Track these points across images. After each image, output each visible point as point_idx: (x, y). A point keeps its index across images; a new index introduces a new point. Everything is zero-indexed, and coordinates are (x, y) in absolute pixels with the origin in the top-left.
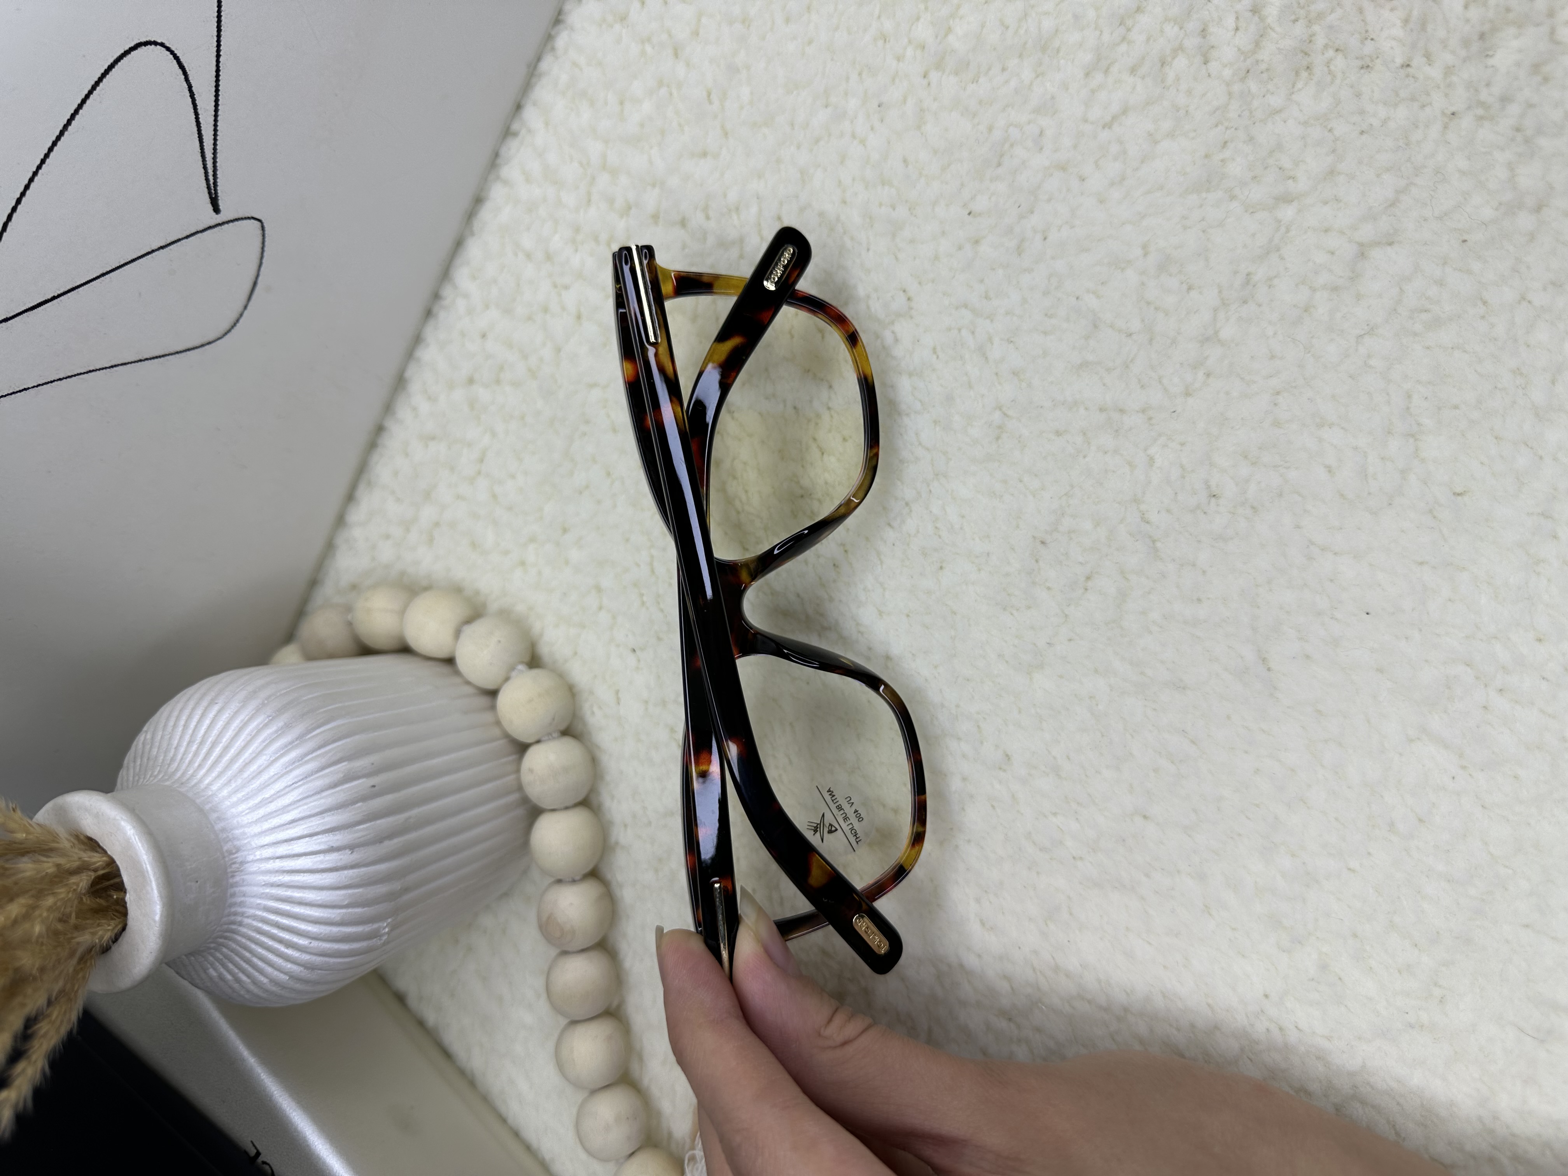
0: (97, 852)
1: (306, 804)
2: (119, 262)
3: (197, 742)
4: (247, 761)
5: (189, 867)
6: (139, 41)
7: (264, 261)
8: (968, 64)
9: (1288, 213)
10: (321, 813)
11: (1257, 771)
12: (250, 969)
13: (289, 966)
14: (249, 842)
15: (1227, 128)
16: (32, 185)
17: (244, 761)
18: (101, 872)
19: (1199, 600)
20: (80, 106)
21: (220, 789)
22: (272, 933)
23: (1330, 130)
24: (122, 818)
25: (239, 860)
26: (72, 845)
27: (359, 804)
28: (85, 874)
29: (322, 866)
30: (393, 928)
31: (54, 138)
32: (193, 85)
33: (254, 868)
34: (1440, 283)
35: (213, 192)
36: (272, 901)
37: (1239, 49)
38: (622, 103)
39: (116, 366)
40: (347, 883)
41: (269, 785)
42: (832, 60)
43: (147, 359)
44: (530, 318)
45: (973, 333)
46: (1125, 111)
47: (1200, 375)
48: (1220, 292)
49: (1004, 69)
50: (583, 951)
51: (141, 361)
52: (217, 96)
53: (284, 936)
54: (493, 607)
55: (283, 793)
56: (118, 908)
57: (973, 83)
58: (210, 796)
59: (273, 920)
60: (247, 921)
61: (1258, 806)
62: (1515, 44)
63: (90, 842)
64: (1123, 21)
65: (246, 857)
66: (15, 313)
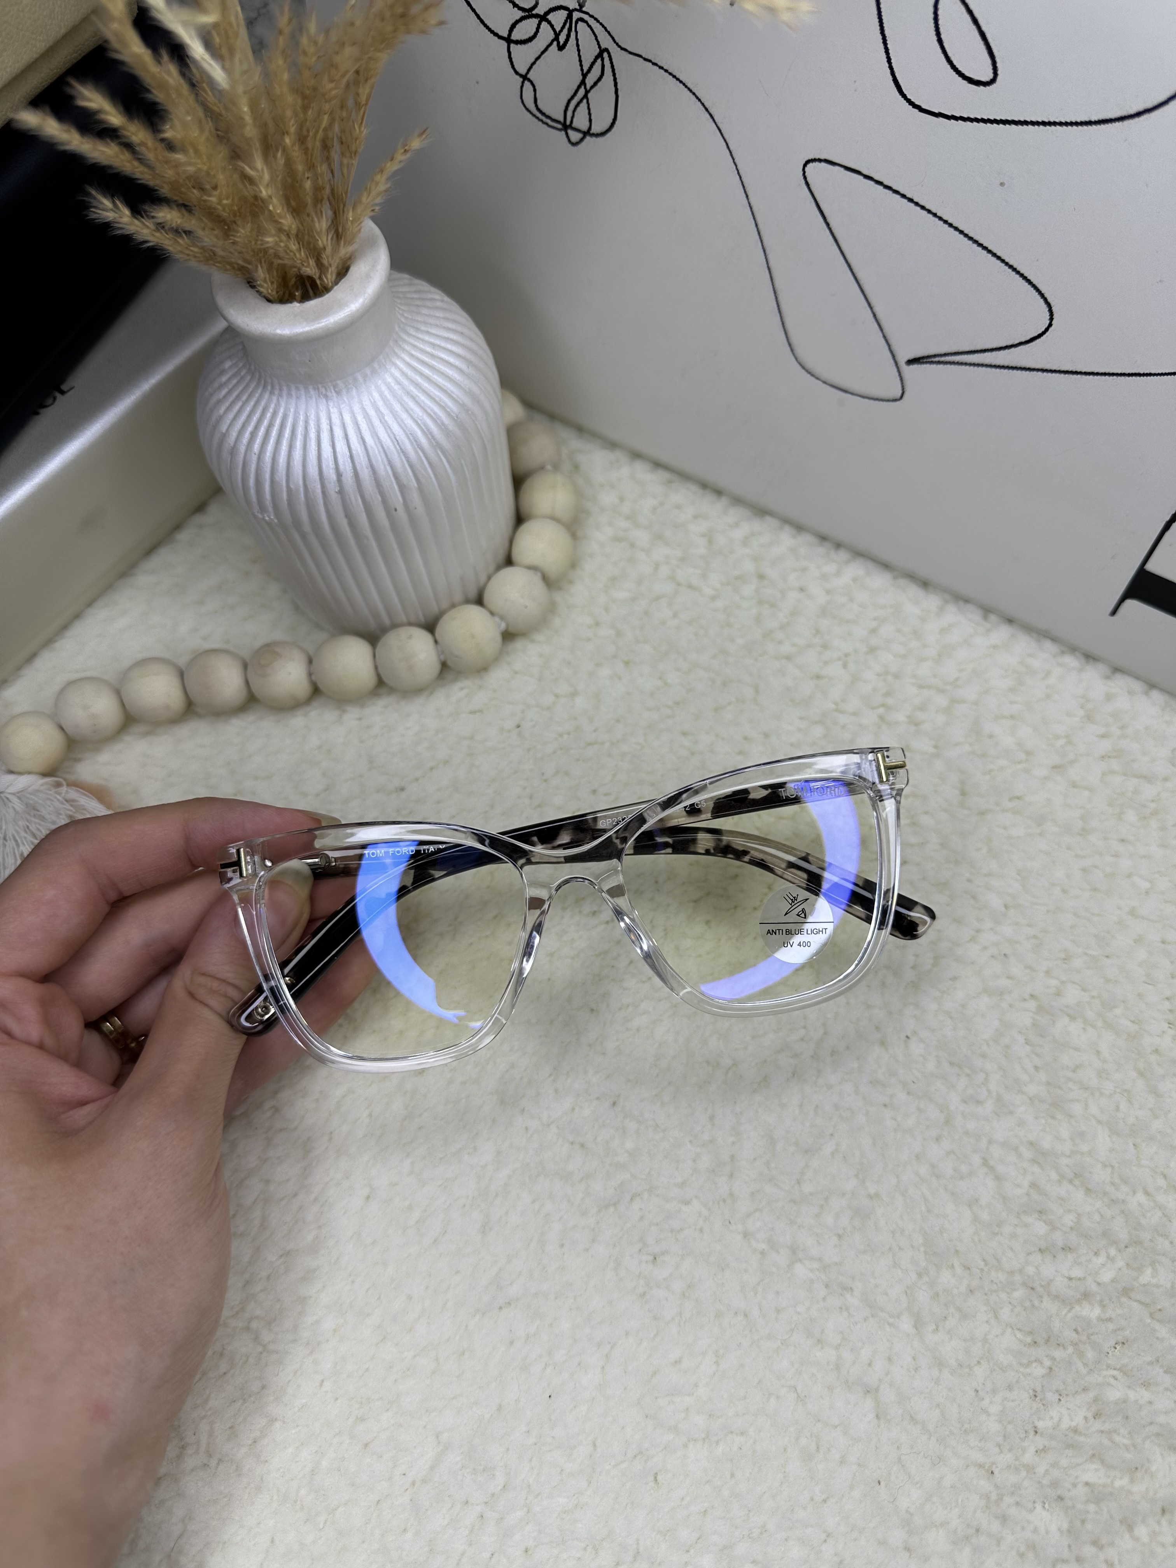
0: (336, 278)
1: (378, 450)
2: (860, 280)
3: (434, 352)
5: (322, 355)
6: (1052, 306)
7: (866, 400)
10: (371, 464)
12: (231, 399)
13: (234, 434)
14: (344, 402)
15: (981, 1270)
16: (925, 212)
17: (417, 395)
18: (318, 282)
21: (392, 375)
22: (264, 421)
24: (366, 299)
25: (329, 394)
26: (343, 256)
27: (379, 496)
28: (317, 271)
29: (324, 467)
30: (269, 523)
32: (1016, 348)
33: (322, 408)
34: (842, 1462)
36: (292, 421)
39: (769, 270)
40: (309, 487)
41: (397, 420)
43: (776, 298)
44: (817, 632)
47: (763, 1246)
50: (247, 683)
52: (1008, 368)
53: (262, 431)
54: (558, 597)
55: (389, 432)
56: (287, 295)
58: (385, 367)
59: (275, 422)
60: (274, 399)
61: (379, 1298)
62: (1053, 1528)
63: (345, 271)
64: (1079, 1177)
65: (331, 400)
66: (813, 191)
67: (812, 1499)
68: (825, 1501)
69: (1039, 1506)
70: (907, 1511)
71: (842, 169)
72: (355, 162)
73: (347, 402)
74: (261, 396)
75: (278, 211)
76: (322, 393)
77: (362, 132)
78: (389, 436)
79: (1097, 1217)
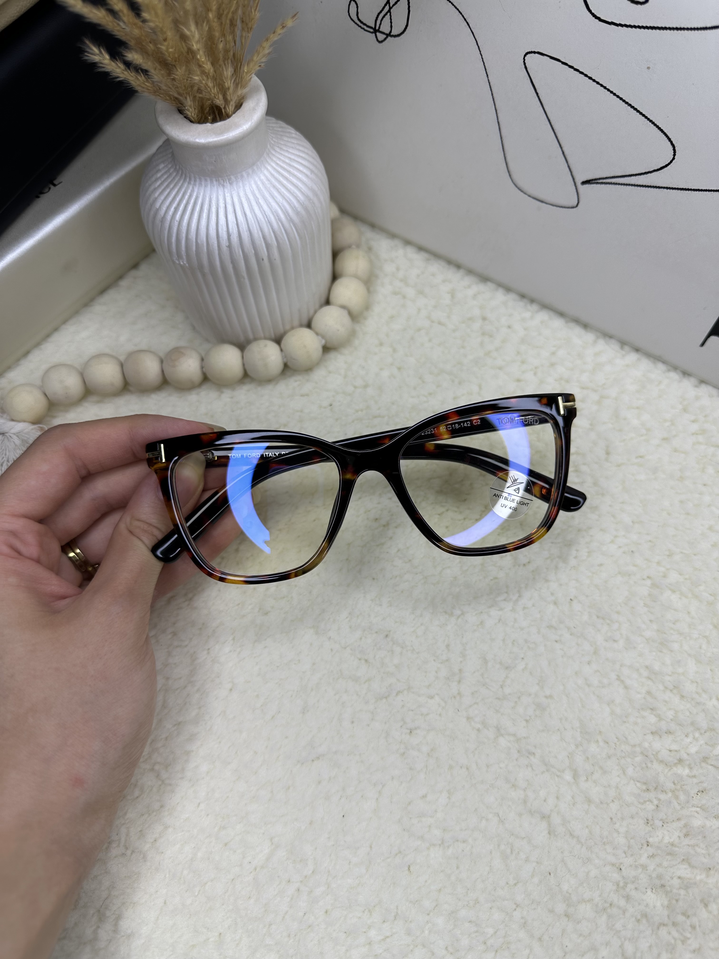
0: (235, 109)
1: (254, 221)
2: (555, 129)
3: (291, 163)
4: (279, 190)
5: (223, 158)
6: (675, 146)
7: (556, 208)
8: (654, 601)
10: (250, 230)
11: (256, 753)
12: (163, 187)
13: (164, 208)
15: (615, 744)
16: (599, 86)
17: (279, 188)
18: (223, 111)
19: (353, 722)
20: (641, 113)
21: (265, 175)
22: (183, 201)
23: (613, 801)
24: (252, 123)
25: (225, 184)
26: (239, 96)
27: (253, 252)
28: (223, 103)
29: (220, 230)
30: (182, 267)
31: (624, 99)
32: (651, 174)
33: (221, 193)
35: (593, 182)
36: (201, 201)
39: (499, 125)
40: (210, 242)
41: (266, 202)
43: (502, 142)
44: (518, 353)
50: (163, 371)
51: (501, 138)
52: (646, 186)
53: (182, 207)
54: (357, 327)
55: (261, 209)
56: (203, 118)
58: (261, 169)
59: (190, 201)
60: (191, 186)
61: (236, 753)
62: (658, 904)
63: (240, 105)
64: (676, 688)
65: (226, 188)
66: (529, 73)
67: (507, 883)
68: (515, 884)
69: (649, 891)
70: (567, 892)
71: (549, 58)
72: (250, 35)
73: (236, 190)
74: (182, 185)
75: (203, 60)
76: (221, 184)
77: (257, 15)
78: (262, 213)
79: (688, 714)
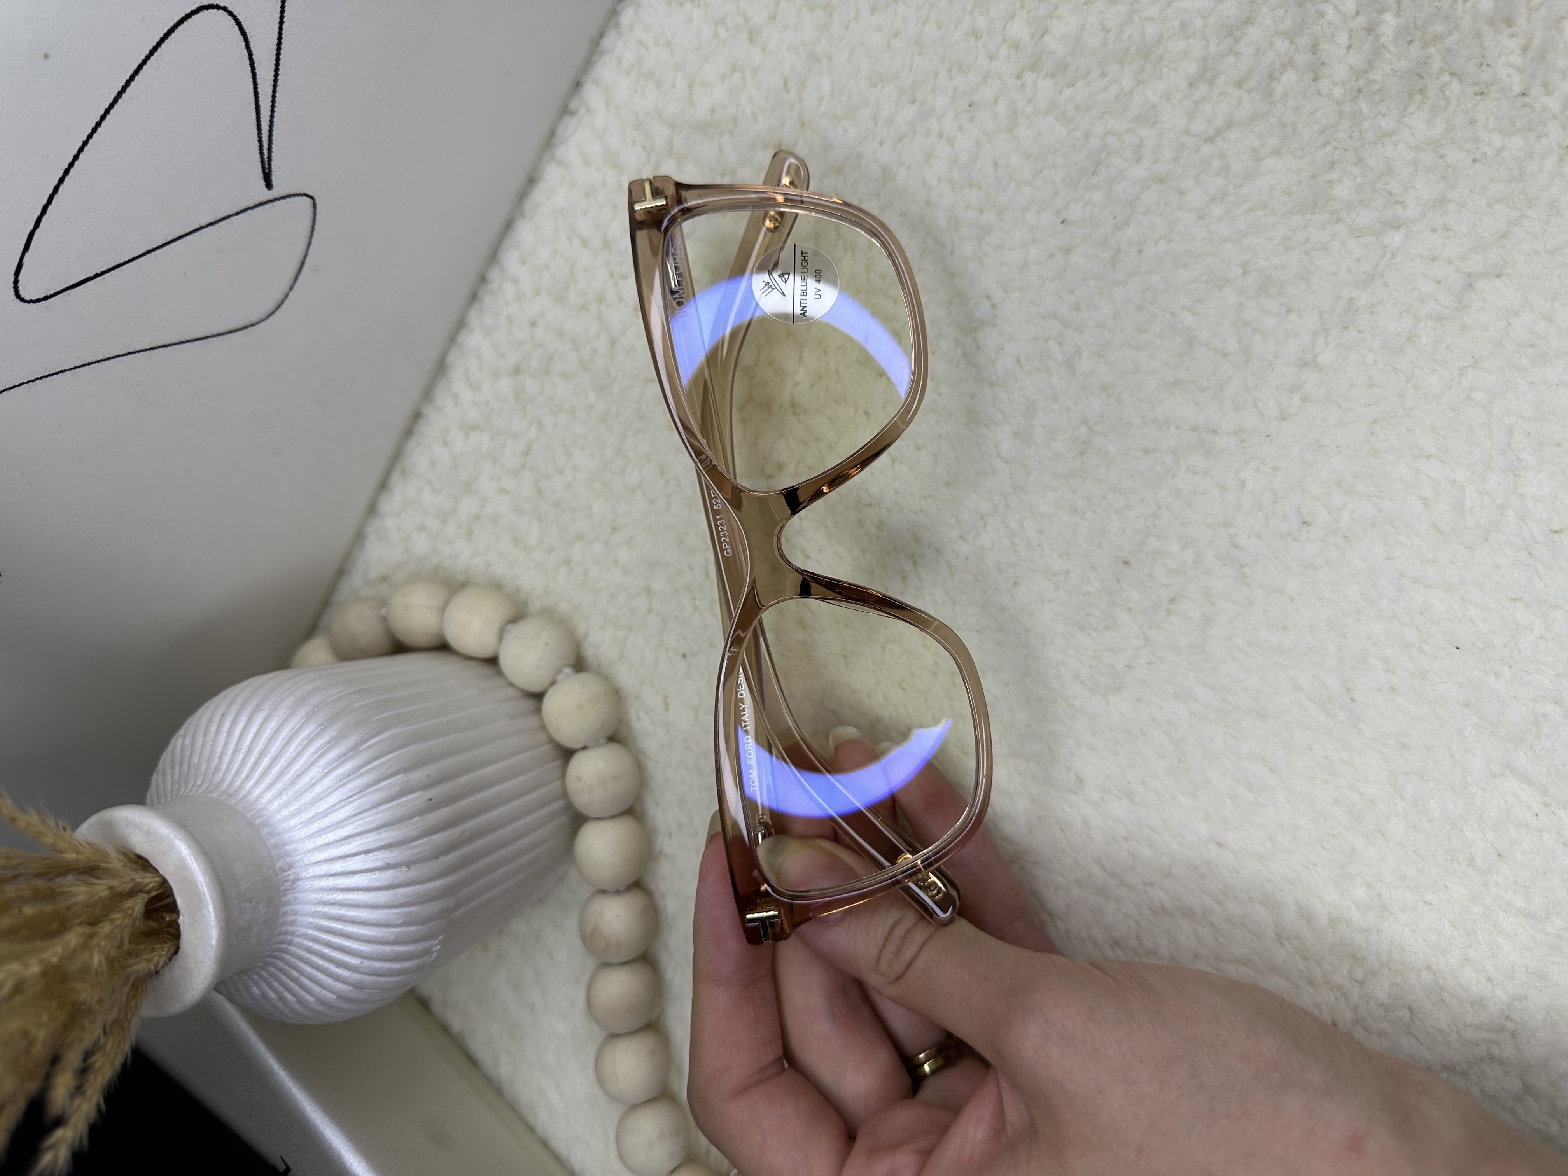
0: (149, 872)
1: (360, 819)
2: (166, 240)
3: (244, 751)
4: (299, 773)
5: (243, 887)
6: (202, 5)
7: (313, 240)
8: (1066, 67)
9: (1395, 238)
10: (377, 829)
11: (1336, 801)
12: (298, 989)
13: (339, 986)
14: (302, 859)
15: (1335, 149)
16: (82, 156)
17: (295, 774)
18: (154, 894)
19: (1285, 628)
20: (136, 72)
21: (270, 802)
22: (323, 952)
23: (1442, 157)
24: (175, 836)
25: (291, 878)
26: (123, 864)
27: (416, 819)
28: (139, 897)
29: (380, 884)
30: (443, 943)
31: (107, 106)
32: (253, 53)
33: (308, 884)
34: (1549, 318)
35: (267, 166)
36: (324, 920)
37: (1352, 68)
38: (690, 87)
39: (156, 348)
40: (403, 901)
41: (322, 799)
42: (920, 54)
43: (188, 341)
44: (583, 308)
45: (1060, 344)
46: (1229, 125)
47: (1296, 399)
48: (1320, 316)
49: (1103, 75)
50: (626, 963)
51: (182, 343)
52: (277, 65)
53: (335, 955)
54: (535, 606)
55: (337, 807)
56: (170, 930)
57: (1068, 87)
58: (260, 810)
59: (324, 939)
60: (297, 940)
61: (1334, 836)
63: (140, 861)
64: (1232, 31)
65: (298, 874)
66: (55, 291)
71: (27, 255)
73: (302, 856)
74: (293, 955)
76: (290, 886)
